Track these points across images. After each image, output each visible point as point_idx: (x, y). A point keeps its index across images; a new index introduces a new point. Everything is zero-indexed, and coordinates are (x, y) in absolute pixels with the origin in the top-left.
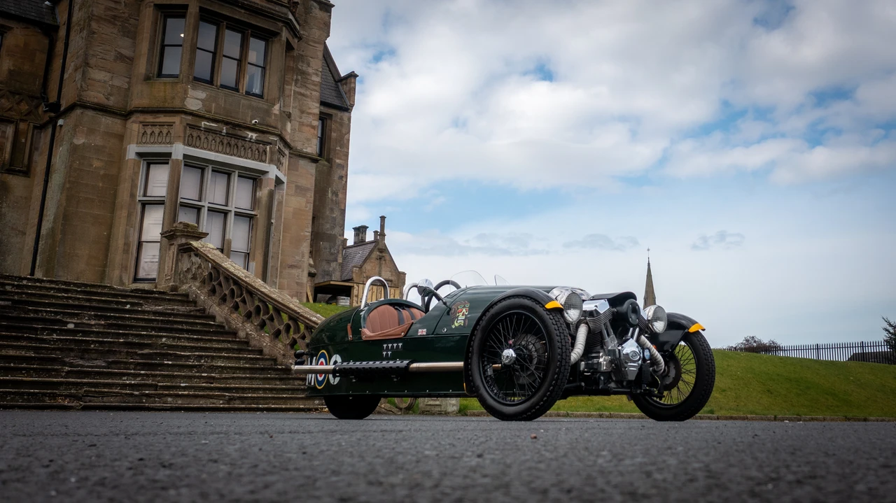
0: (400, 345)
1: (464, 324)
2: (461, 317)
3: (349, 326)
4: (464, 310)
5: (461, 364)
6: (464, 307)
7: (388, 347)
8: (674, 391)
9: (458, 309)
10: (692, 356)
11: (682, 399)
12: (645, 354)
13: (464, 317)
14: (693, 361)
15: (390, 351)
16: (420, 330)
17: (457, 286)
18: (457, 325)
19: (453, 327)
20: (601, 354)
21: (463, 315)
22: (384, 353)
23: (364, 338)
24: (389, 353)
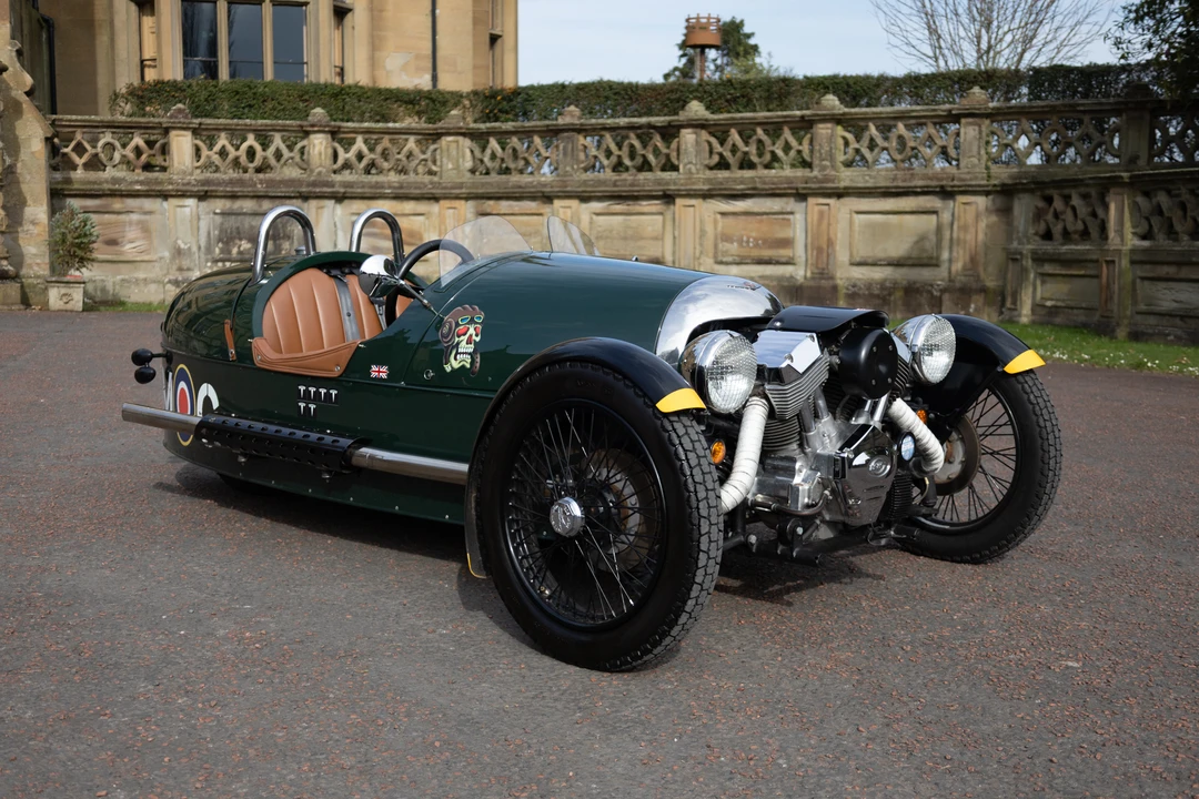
0: (334, 392)
1: (472, 363)
2: (465, 347)
3: (227, 327)
4: (472, 331)
5: (464, 467)
6: (472, 321)
7: (307, 392)
8: (961, 497)
9: (457, 325)
10: (1005, 419)
11: (981, 514)
12: (904, 448)
13: (470, 348)
14: (1009, 429)
15: (313, 402)
16: (374, 368)
17: (465, 256)
18: (456, 365)
19: (448, 368)
20: (798, 465)
21: (469, 342)
22: (302, 405)
23: (257, 359)
24: (312, 407)
